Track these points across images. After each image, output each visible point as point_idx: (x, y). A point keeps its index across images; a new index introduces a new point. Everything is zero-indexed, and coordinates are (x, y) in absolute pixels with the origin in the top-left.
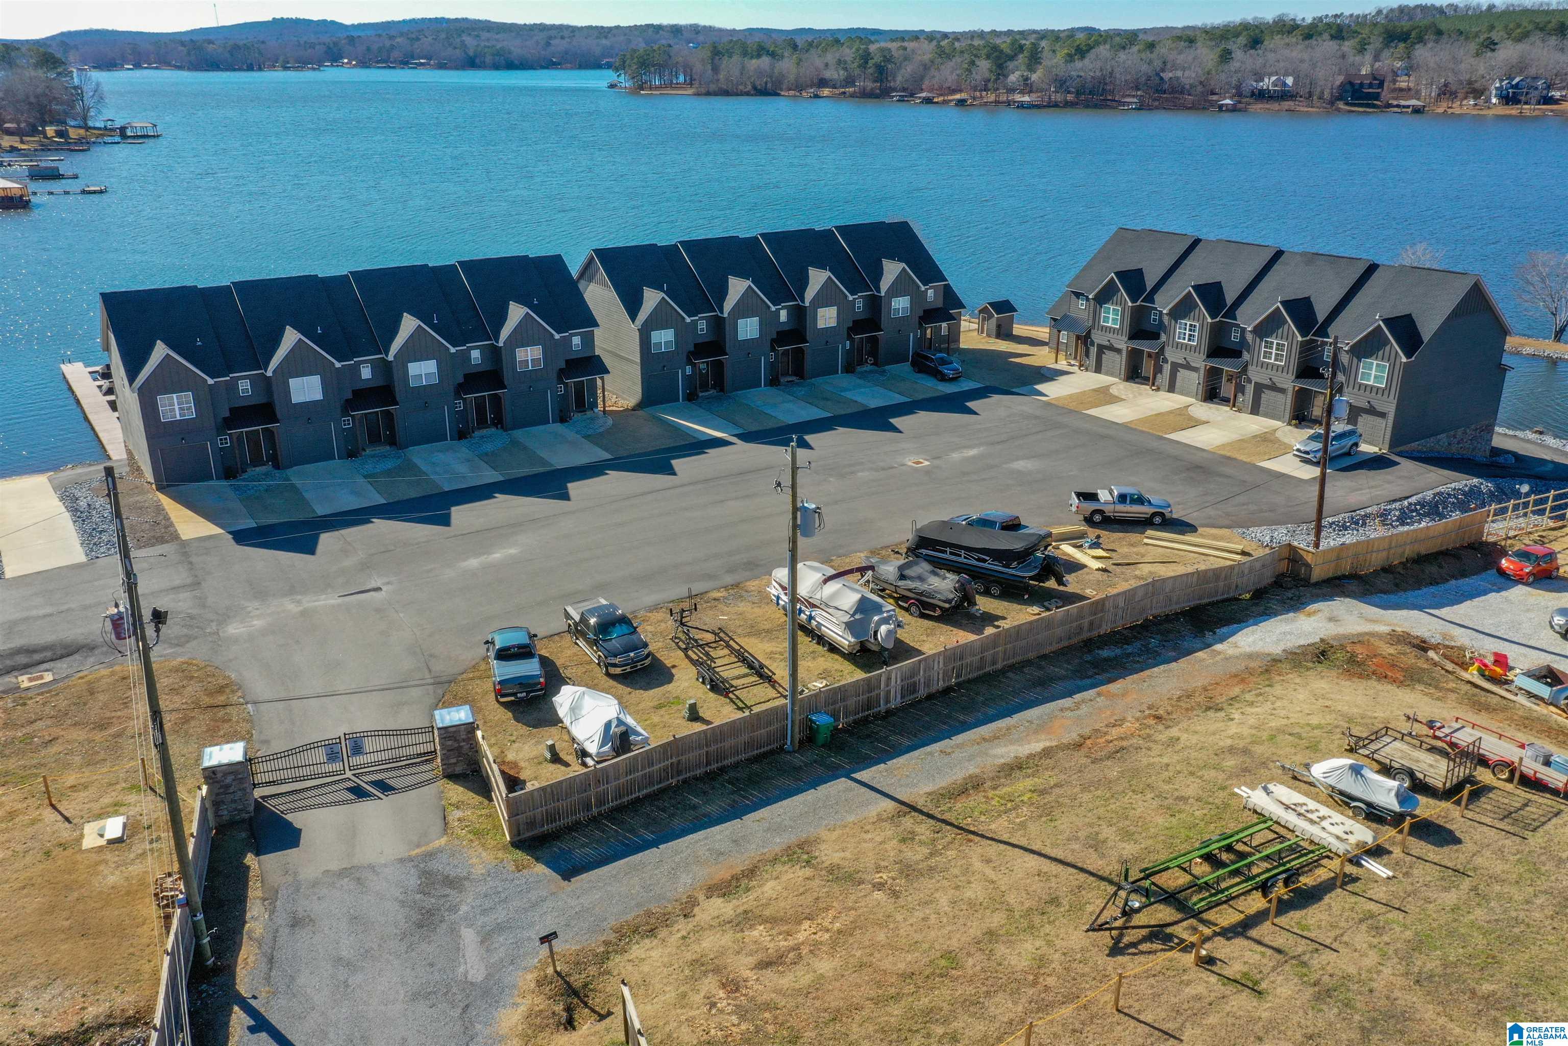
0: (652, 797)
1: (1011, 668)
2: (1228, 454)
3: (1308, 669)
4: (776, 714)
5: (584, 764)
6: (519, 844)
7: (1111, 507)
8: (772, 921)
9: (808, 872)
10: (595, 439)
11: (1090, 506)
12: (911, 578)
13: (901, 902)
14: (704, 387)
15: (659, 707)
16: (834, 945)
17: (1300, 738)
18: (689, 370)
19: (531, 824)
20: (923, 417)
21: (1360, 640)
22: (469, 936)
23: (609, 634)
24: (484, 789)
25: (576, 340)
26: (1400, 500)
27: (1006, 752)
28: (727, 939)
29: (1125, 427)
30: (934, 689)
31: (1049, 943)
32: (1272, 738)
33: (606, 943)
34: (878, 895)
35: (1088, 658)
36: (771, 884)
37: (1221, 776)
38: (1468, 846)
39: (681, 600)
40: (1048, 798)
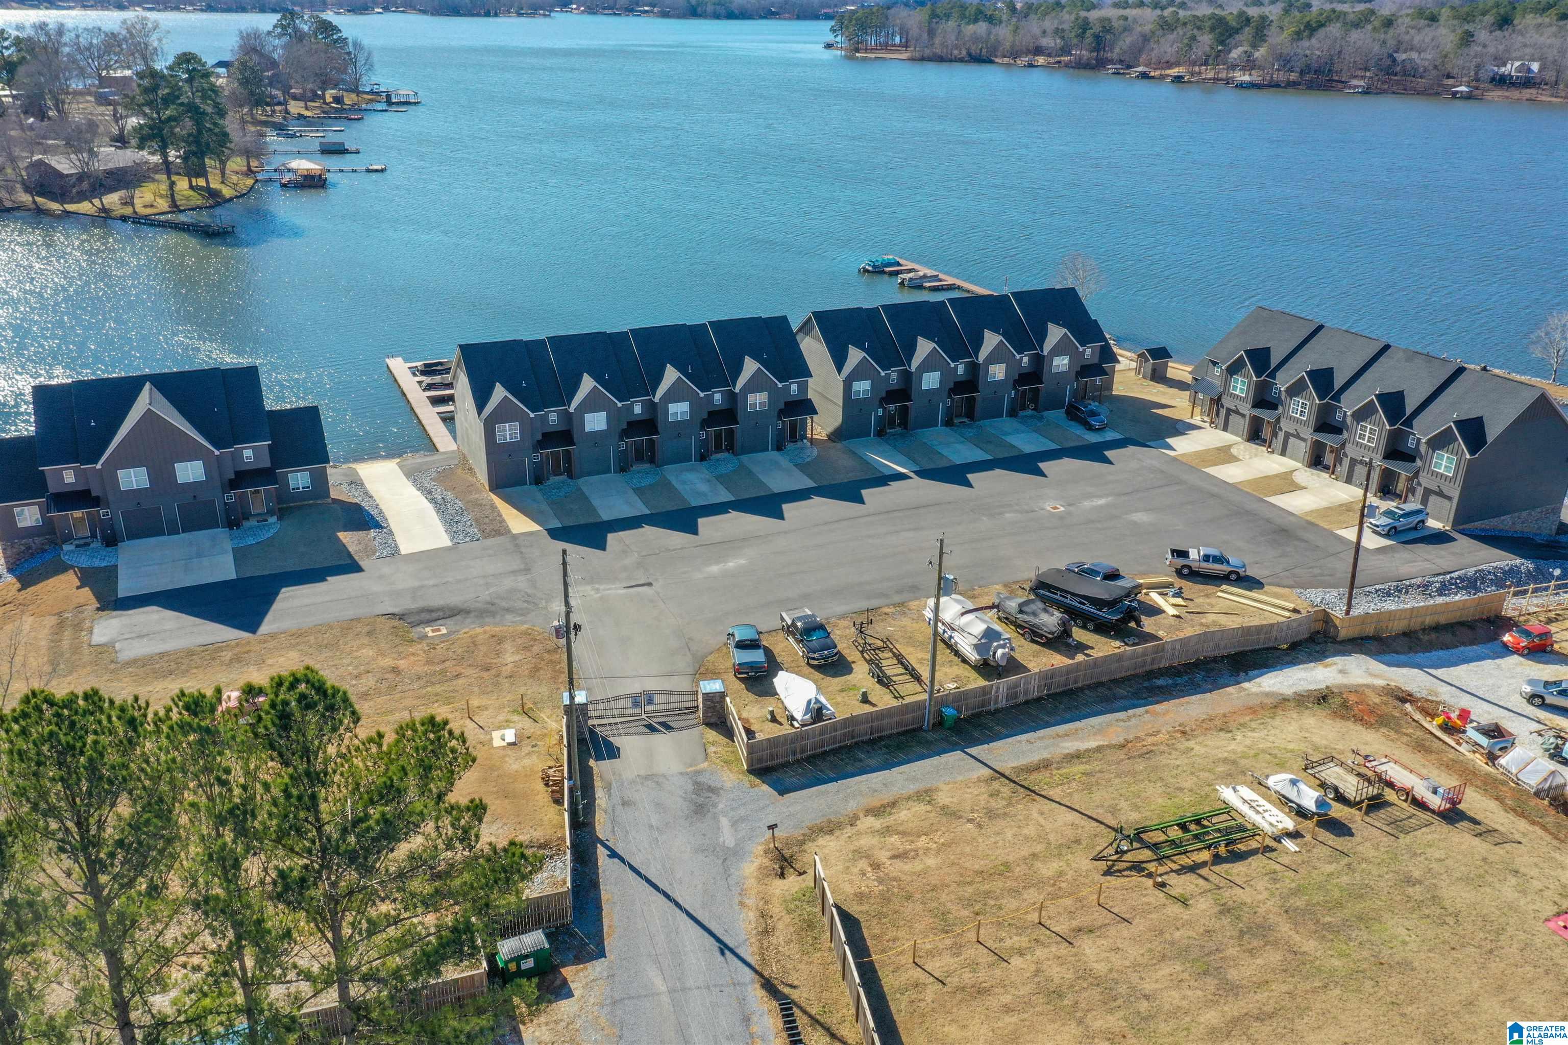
0: (834, 752)
1: (1089, 687)
2: (1314, 521)
3: (1307, 708)
4: (919, 705)
5: (792, 725)
6: (752, 771)
7: (1197, 564)
8: (903, 834)
9: (929, 808)
10: (803, 468)
11: (1181, 562)
12: (1026, 613)
13: (983, 831)
14: (892, 424)
15: (842, 691)
16: (938, 851)
17: (1276, 757)
18: (880, 412)
19: (760, 760)
20: (1068, 464)
21: (1356, 690)
22: (724, 822)
23: (811, 636)
24: (729, 733)
25: (794, 387)
26: (1444, 574)
27: (1070, 746)
28: (875, 841)
29: (1234, 487)
30: (1030, 697)
31: (1068, 865)
32: (1256, 756)
33: (804, 835)
34: (969, 826)
35: (1146, 684)
36: (905, 812)
37: (1212, 777)
38: (1357, 839)
39: (861, 612)
40: (1093, 779)
